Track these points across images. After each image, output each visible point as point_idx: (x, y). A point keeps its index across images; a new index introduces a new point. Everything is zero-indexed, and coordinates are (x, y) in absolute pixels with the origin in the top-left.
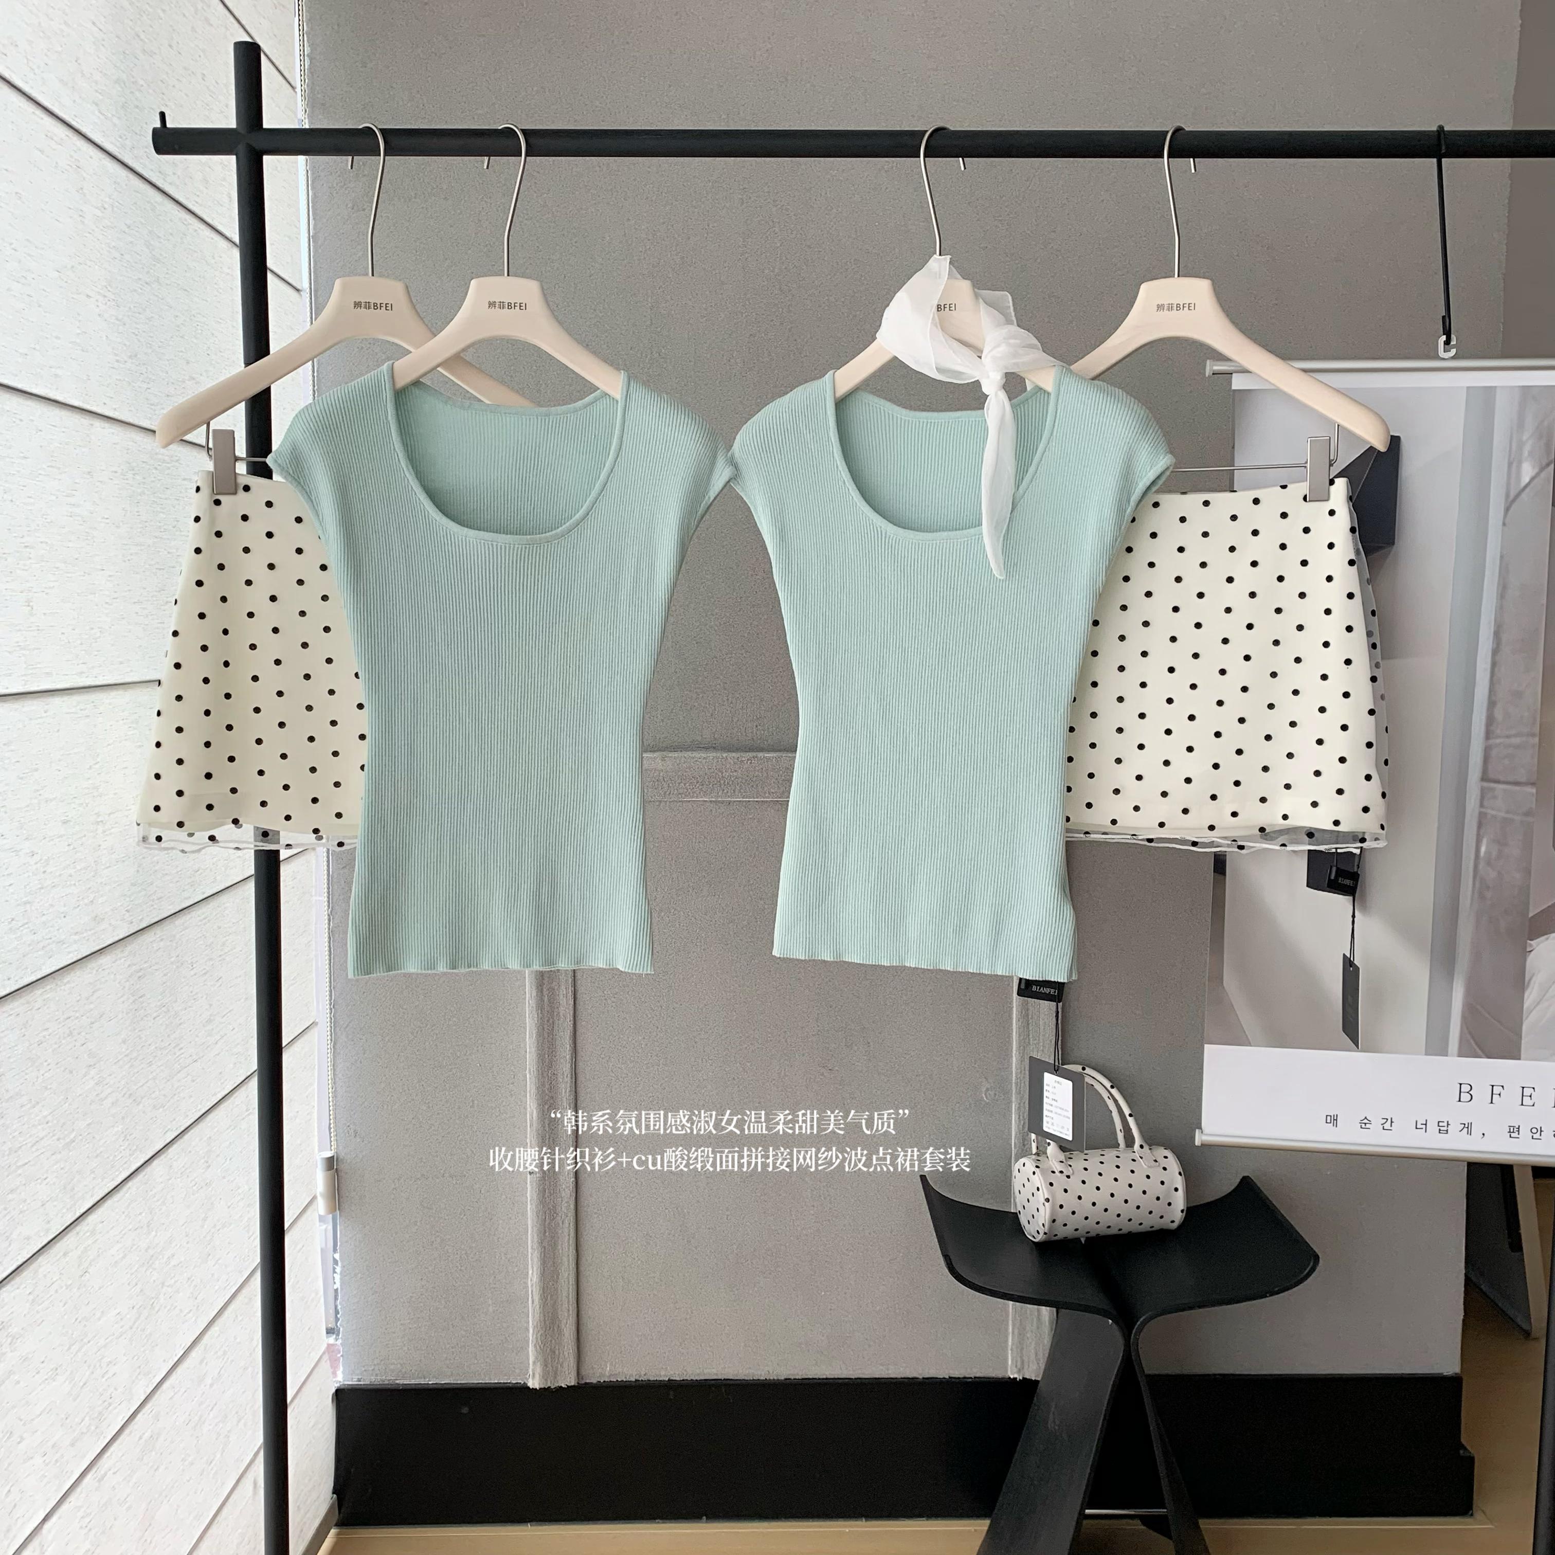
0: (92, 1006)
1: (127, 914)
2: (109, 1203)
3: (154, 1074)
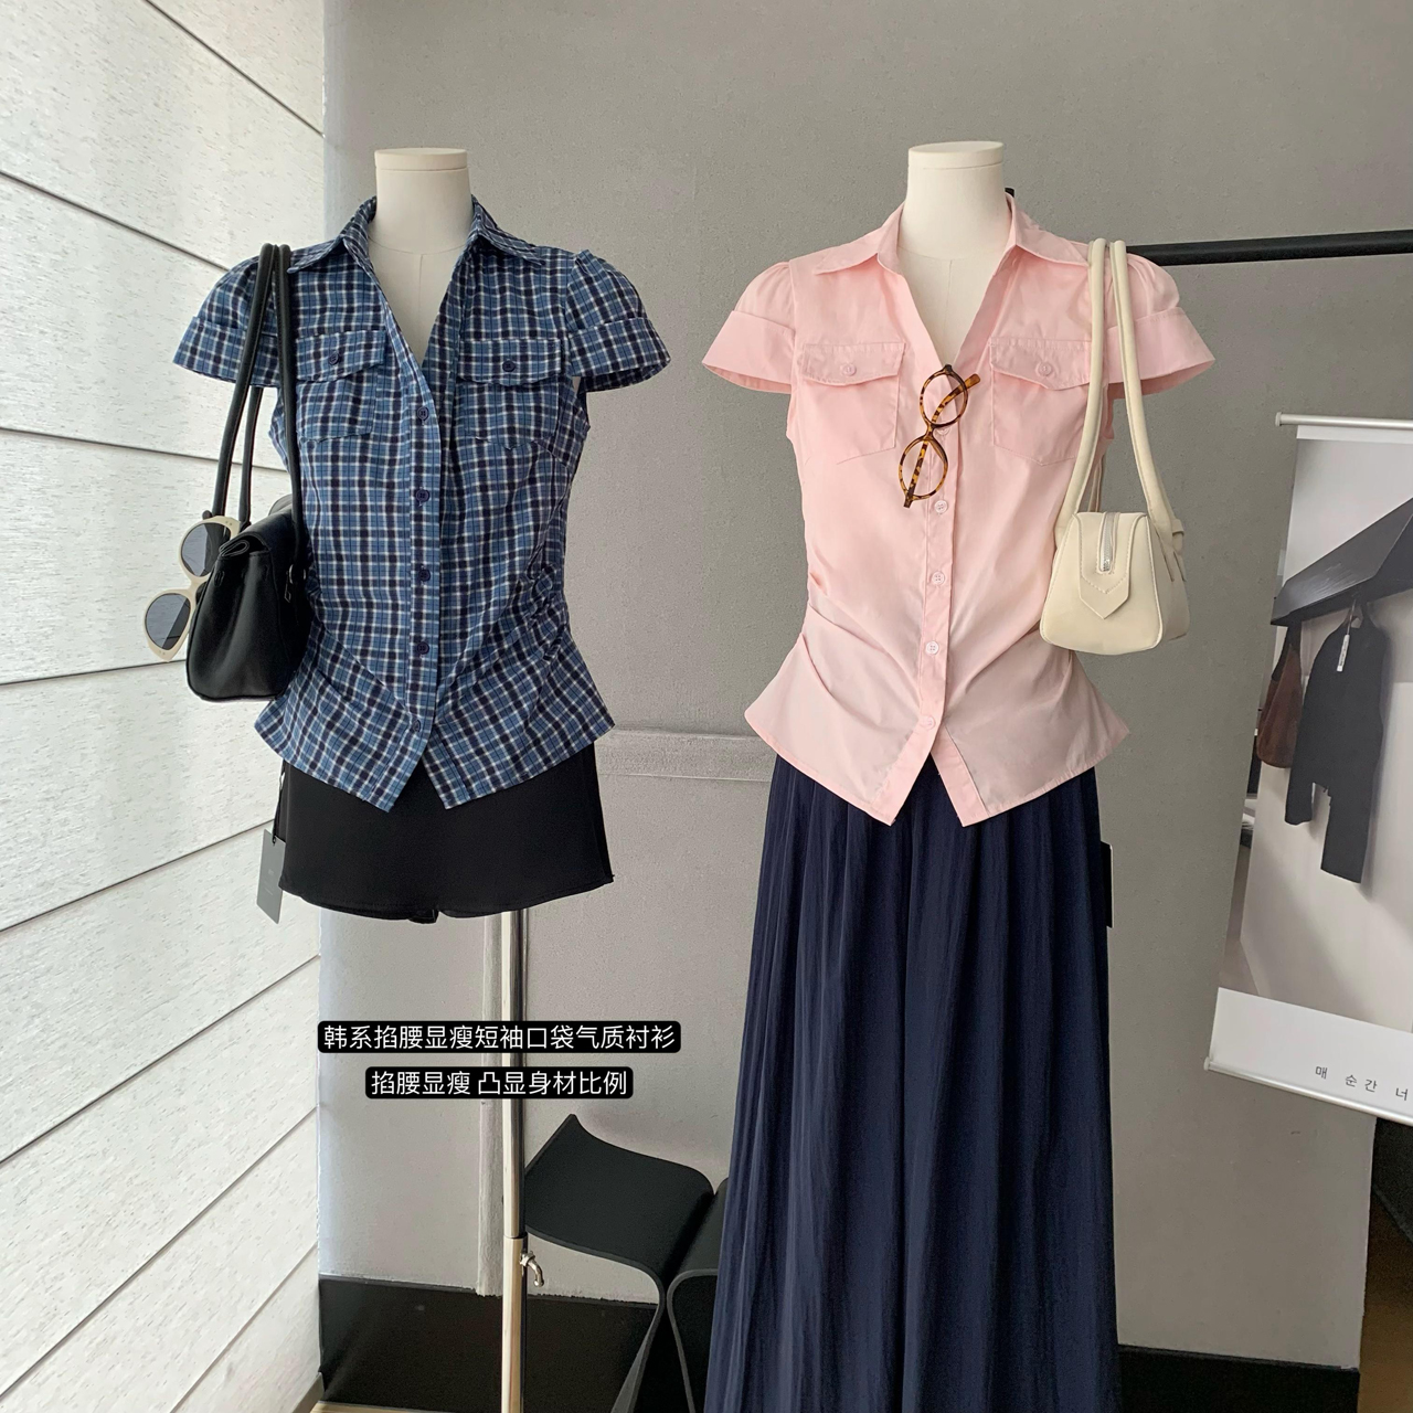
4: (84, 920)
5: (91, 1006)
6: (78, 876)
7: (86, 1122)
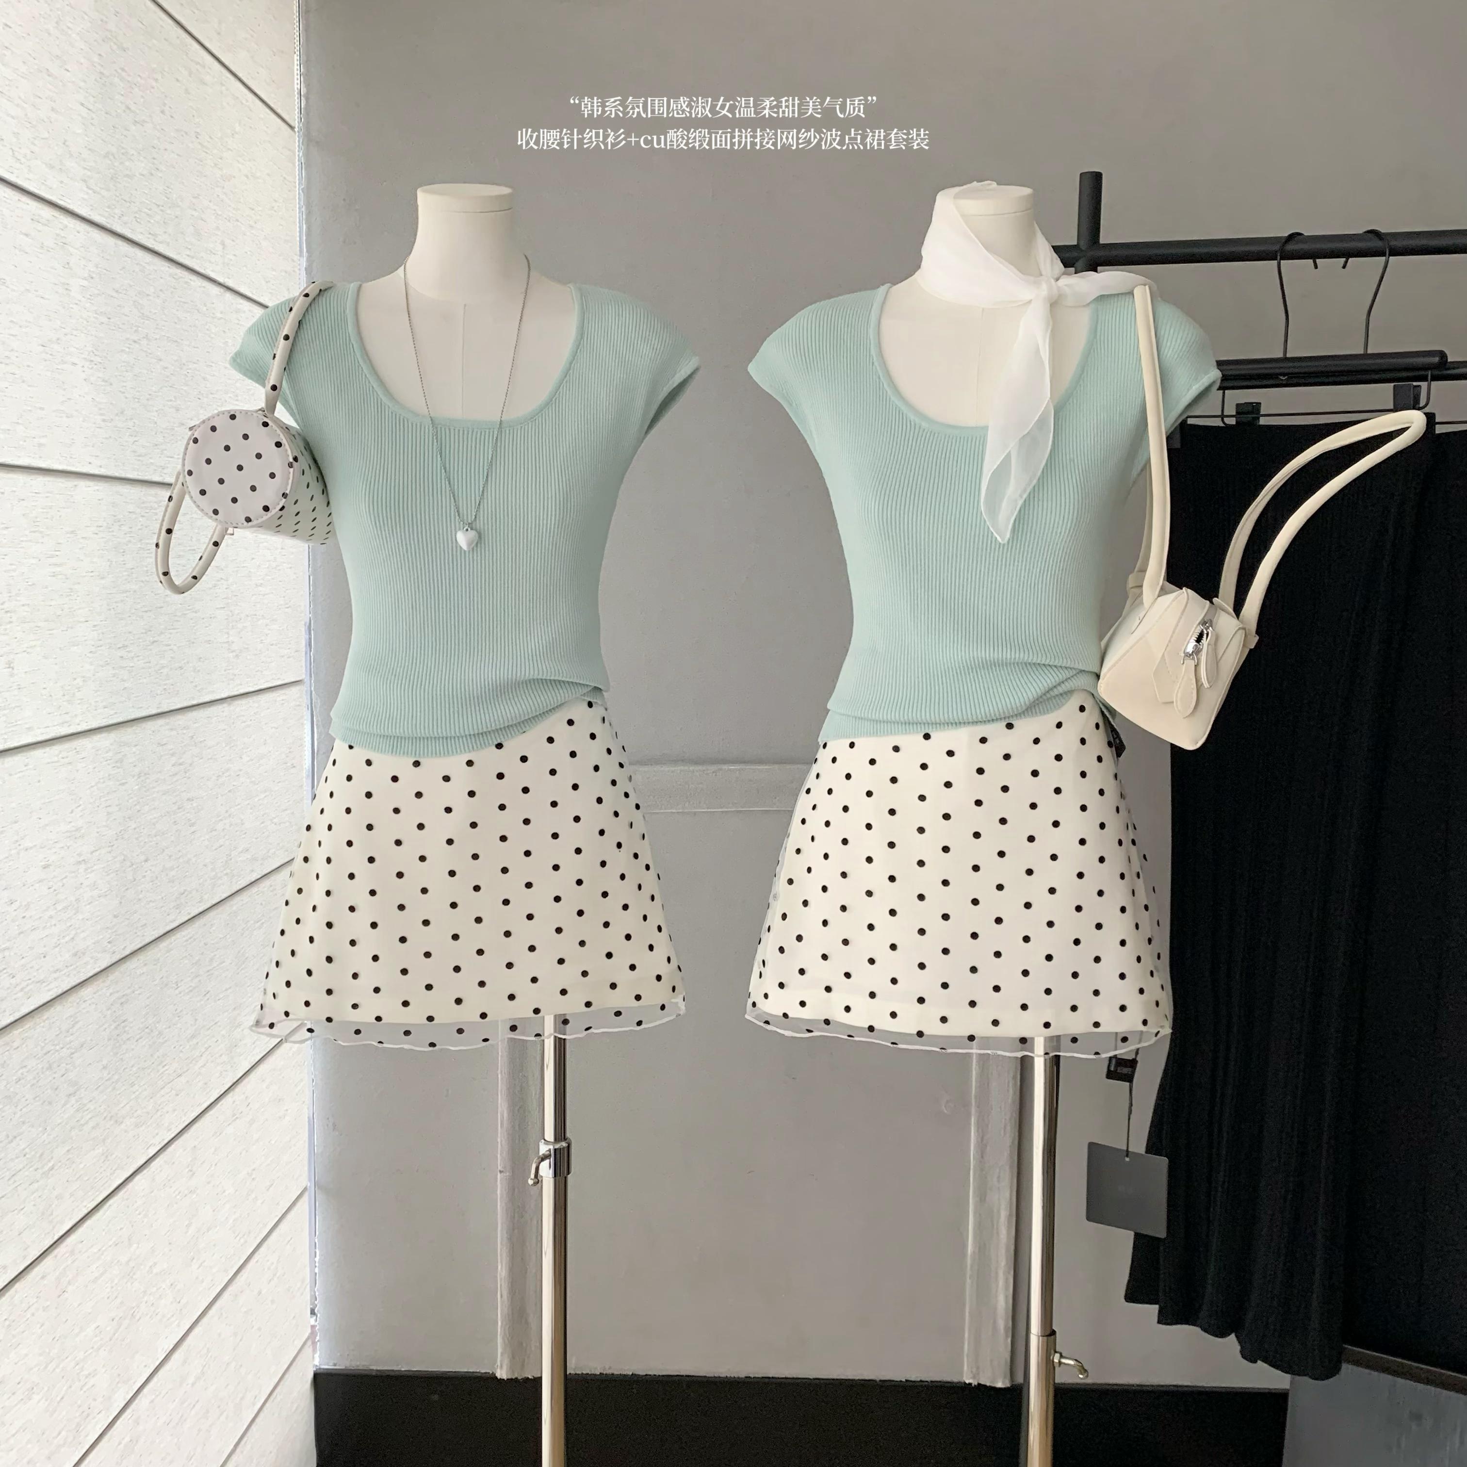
0: (71, 1038)
1: (109, 946)
2: (89, 1223)
3: (137, 1093)
6: (105, 943)
7: (116, 1206)
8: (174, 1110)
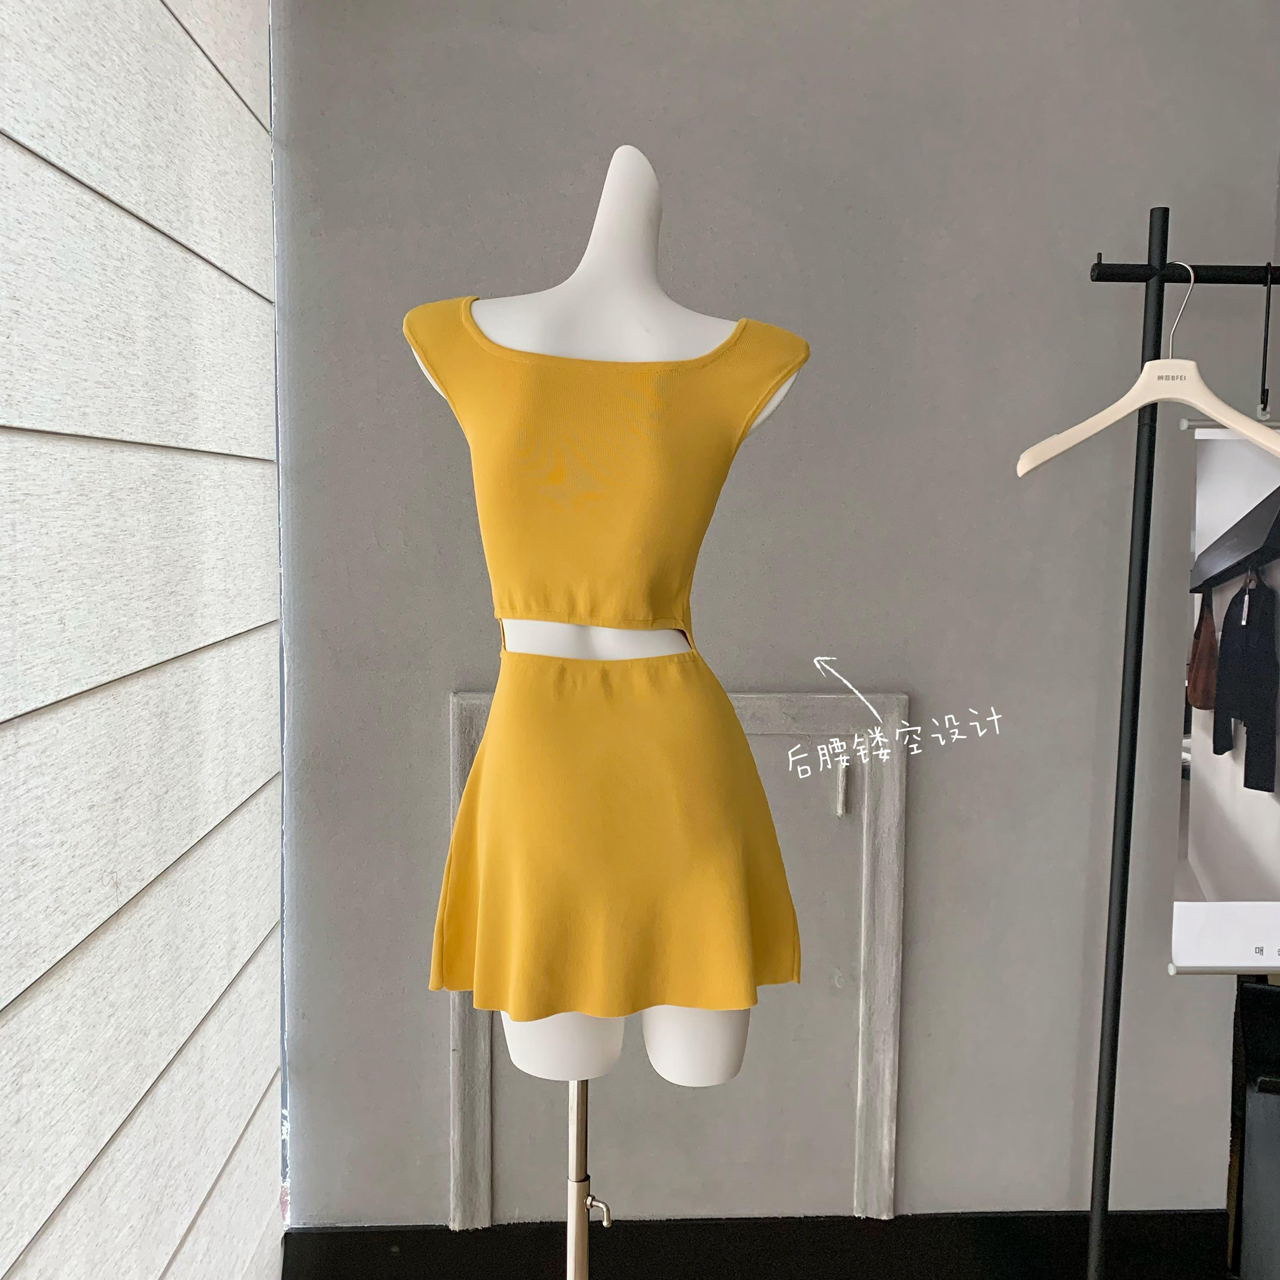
4: (140, 914)
5: (145, 997)
6: (135, 873)
7: (144, 1113)
8: (187, 1016)
